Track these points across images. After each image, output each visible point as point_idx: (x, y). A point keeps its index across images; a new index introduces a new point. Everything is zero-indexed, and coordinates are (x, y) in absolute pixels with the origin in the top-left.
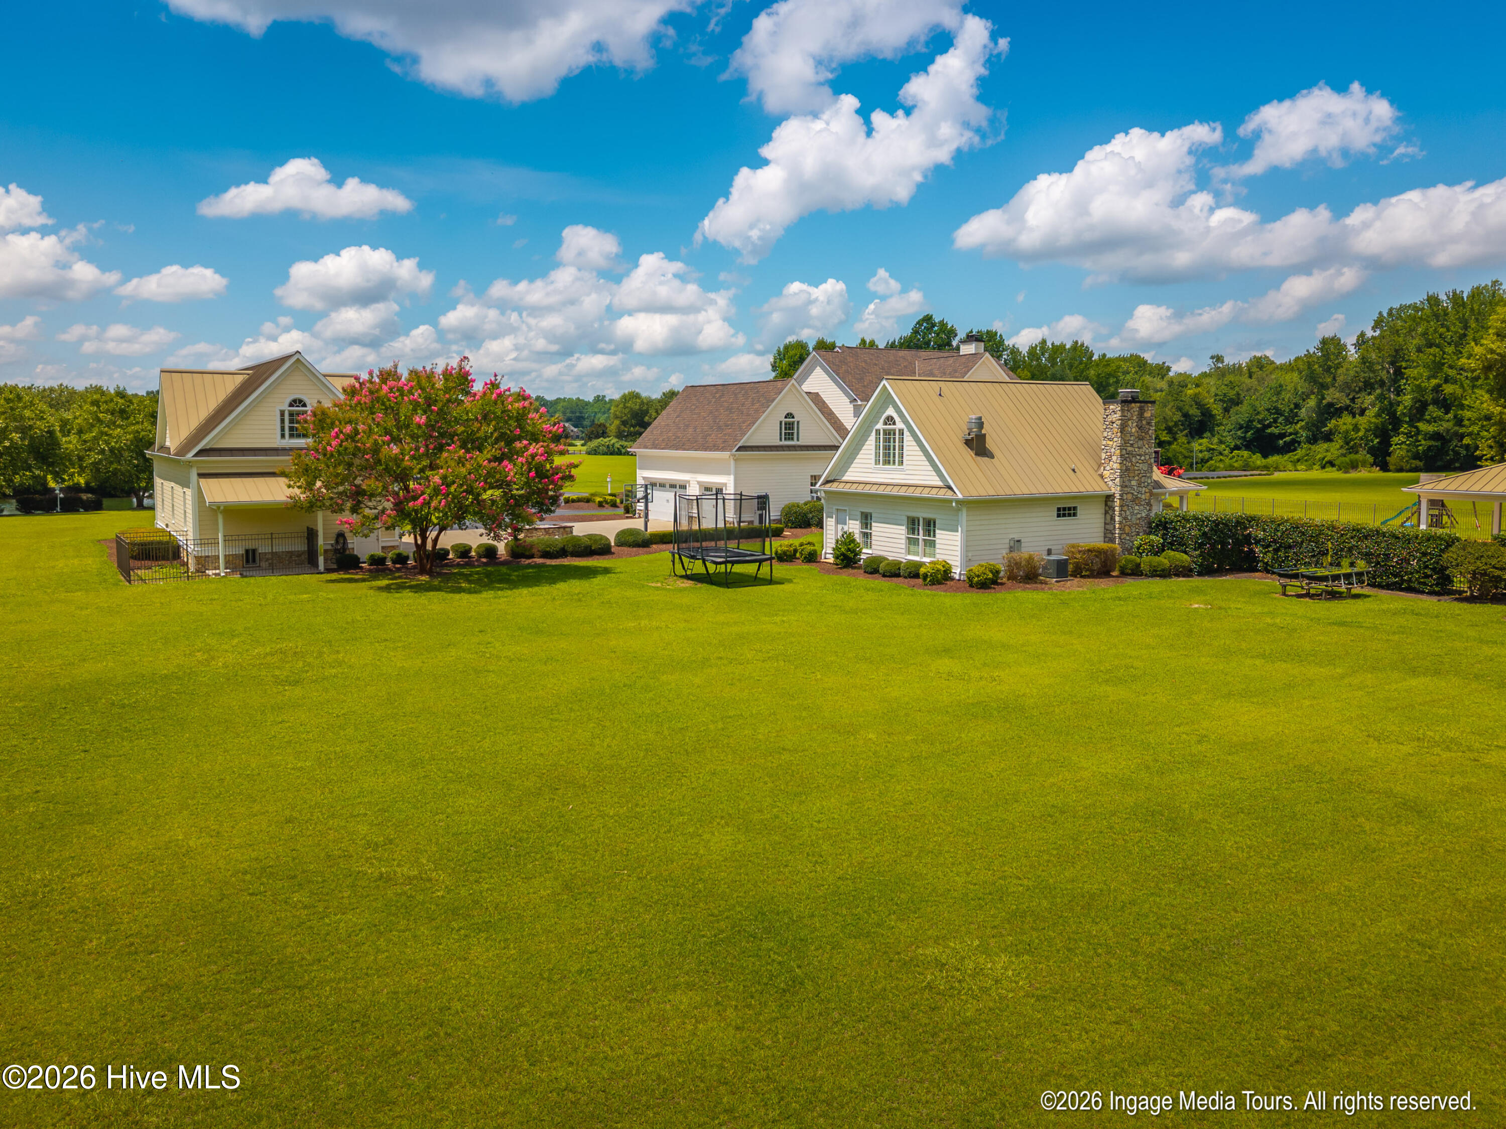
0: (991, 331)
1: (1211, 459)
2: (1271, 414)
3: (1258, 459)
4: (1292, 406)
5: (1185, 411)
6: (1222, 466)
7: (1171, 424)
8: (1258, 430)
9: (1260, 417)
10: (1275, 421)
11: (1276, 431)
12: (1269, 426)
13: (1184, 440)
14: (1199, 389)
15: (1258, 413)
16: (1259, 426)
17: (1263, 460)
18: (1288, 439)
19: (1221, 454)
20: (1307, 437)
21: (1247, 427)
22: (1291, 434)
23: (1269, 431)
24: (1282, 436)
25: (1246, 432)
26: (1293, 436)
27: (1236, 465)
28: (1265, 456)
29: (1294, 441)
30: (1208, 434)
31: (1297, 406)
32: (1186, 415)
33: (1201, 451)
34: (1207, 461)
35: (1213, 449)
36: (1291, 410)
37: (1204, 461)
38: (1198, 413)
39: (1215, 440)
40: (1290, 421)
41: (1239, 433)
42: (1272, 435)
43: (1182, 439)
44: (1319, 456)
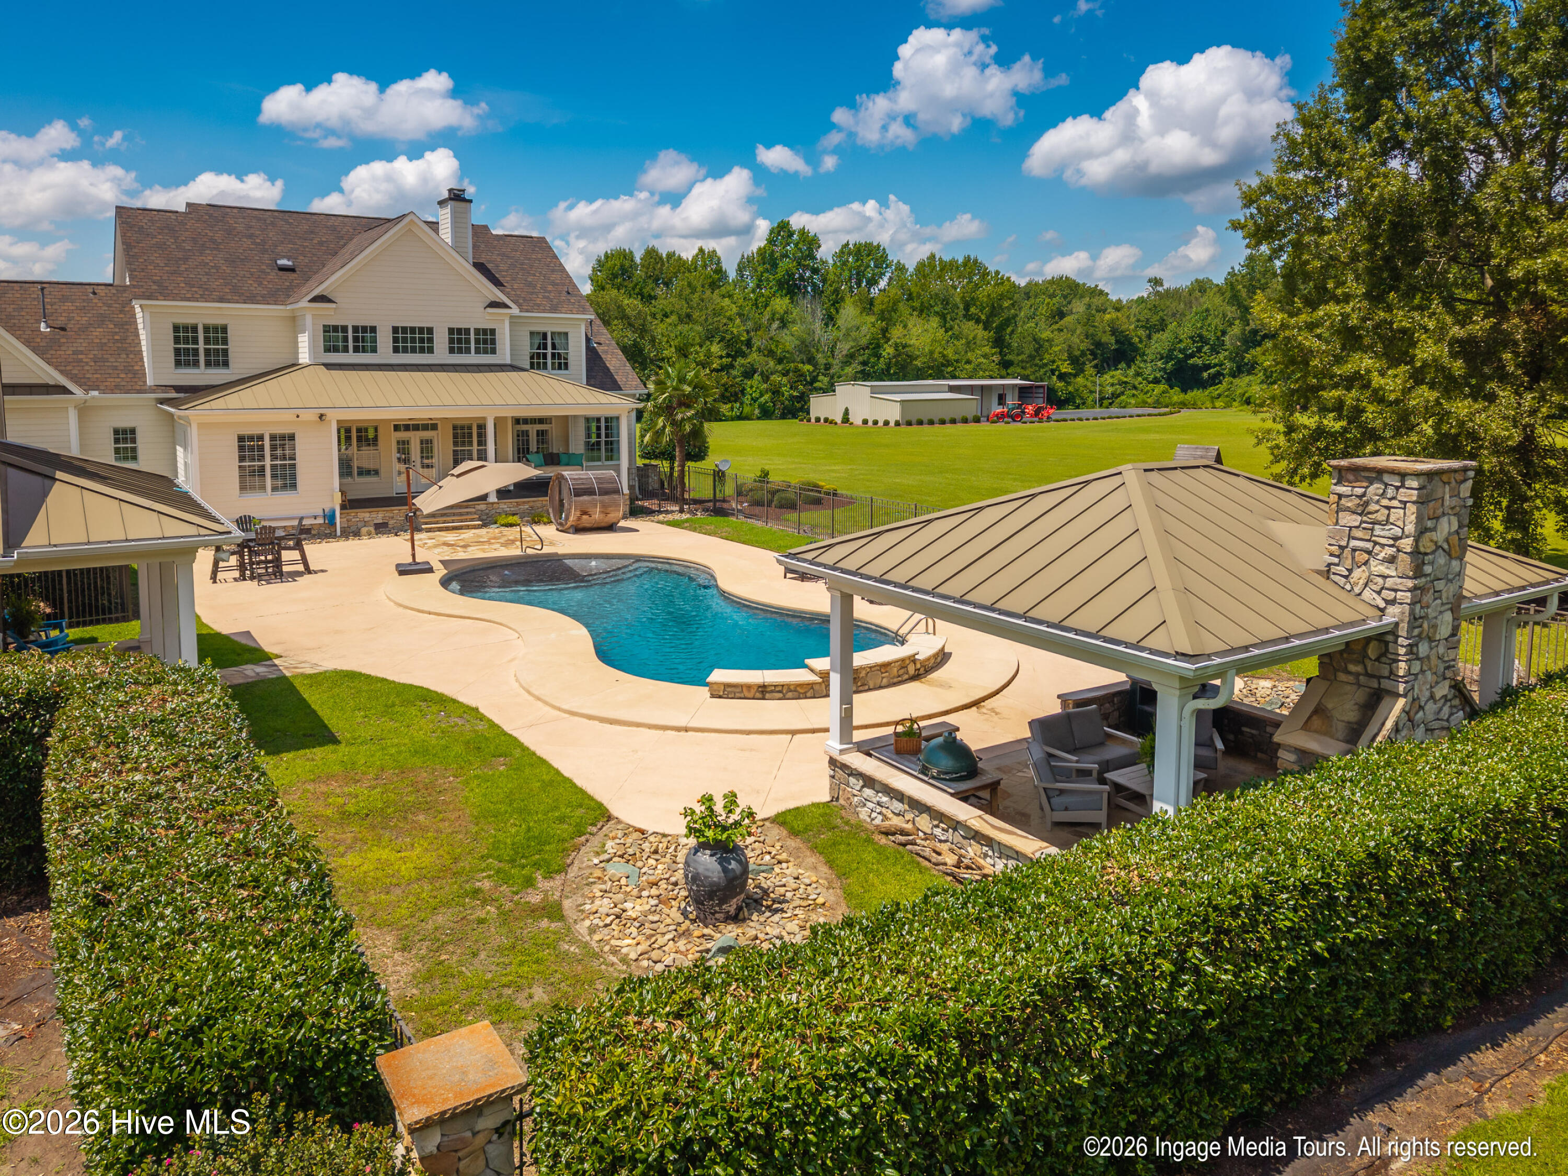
0: (871, 244)
1: (1123, 393)
2: (1194, 342)
3: (1176, 395)
4: (1219, 334)
5: (1097, 338)
6: (1133, 401)
7: (1077, 353)
8: (1179, 361)
9: (1182, 346)
10: (1199, 350)
11: (1199, 362)
12: (1192, 356)
13: (1092, 371)
14: (1119, 314)
15: (1181, 341)
16: (1181, 356)
17: (1182, 396)
18: (1212, 371)
19: (1135, 388)
20: (1231, 369)
21: (1168, 357)
22: (1215, 365)
23: (1191, 361)
24: (1207, 367)
25: (1167, 362)
26: (1217, 368)
27: (1149, 400)
28: (1184, 391)
29: (1219, 374)
30: (1123, 365)
31: (1224, 333)
32: (1098, 344)
33: (1112, 385)
34: (1118, 396)
35: (1126, 383)
36: (1218, 338)
37: (1115, 396)
38: (1113, 340)
39: (1131, 372)
40: (1215, 350)
41: (1159, 363)
42: (1194, 366)
43: (1089, 370)
44: (1239, 391)
